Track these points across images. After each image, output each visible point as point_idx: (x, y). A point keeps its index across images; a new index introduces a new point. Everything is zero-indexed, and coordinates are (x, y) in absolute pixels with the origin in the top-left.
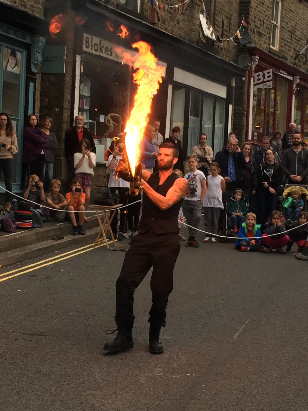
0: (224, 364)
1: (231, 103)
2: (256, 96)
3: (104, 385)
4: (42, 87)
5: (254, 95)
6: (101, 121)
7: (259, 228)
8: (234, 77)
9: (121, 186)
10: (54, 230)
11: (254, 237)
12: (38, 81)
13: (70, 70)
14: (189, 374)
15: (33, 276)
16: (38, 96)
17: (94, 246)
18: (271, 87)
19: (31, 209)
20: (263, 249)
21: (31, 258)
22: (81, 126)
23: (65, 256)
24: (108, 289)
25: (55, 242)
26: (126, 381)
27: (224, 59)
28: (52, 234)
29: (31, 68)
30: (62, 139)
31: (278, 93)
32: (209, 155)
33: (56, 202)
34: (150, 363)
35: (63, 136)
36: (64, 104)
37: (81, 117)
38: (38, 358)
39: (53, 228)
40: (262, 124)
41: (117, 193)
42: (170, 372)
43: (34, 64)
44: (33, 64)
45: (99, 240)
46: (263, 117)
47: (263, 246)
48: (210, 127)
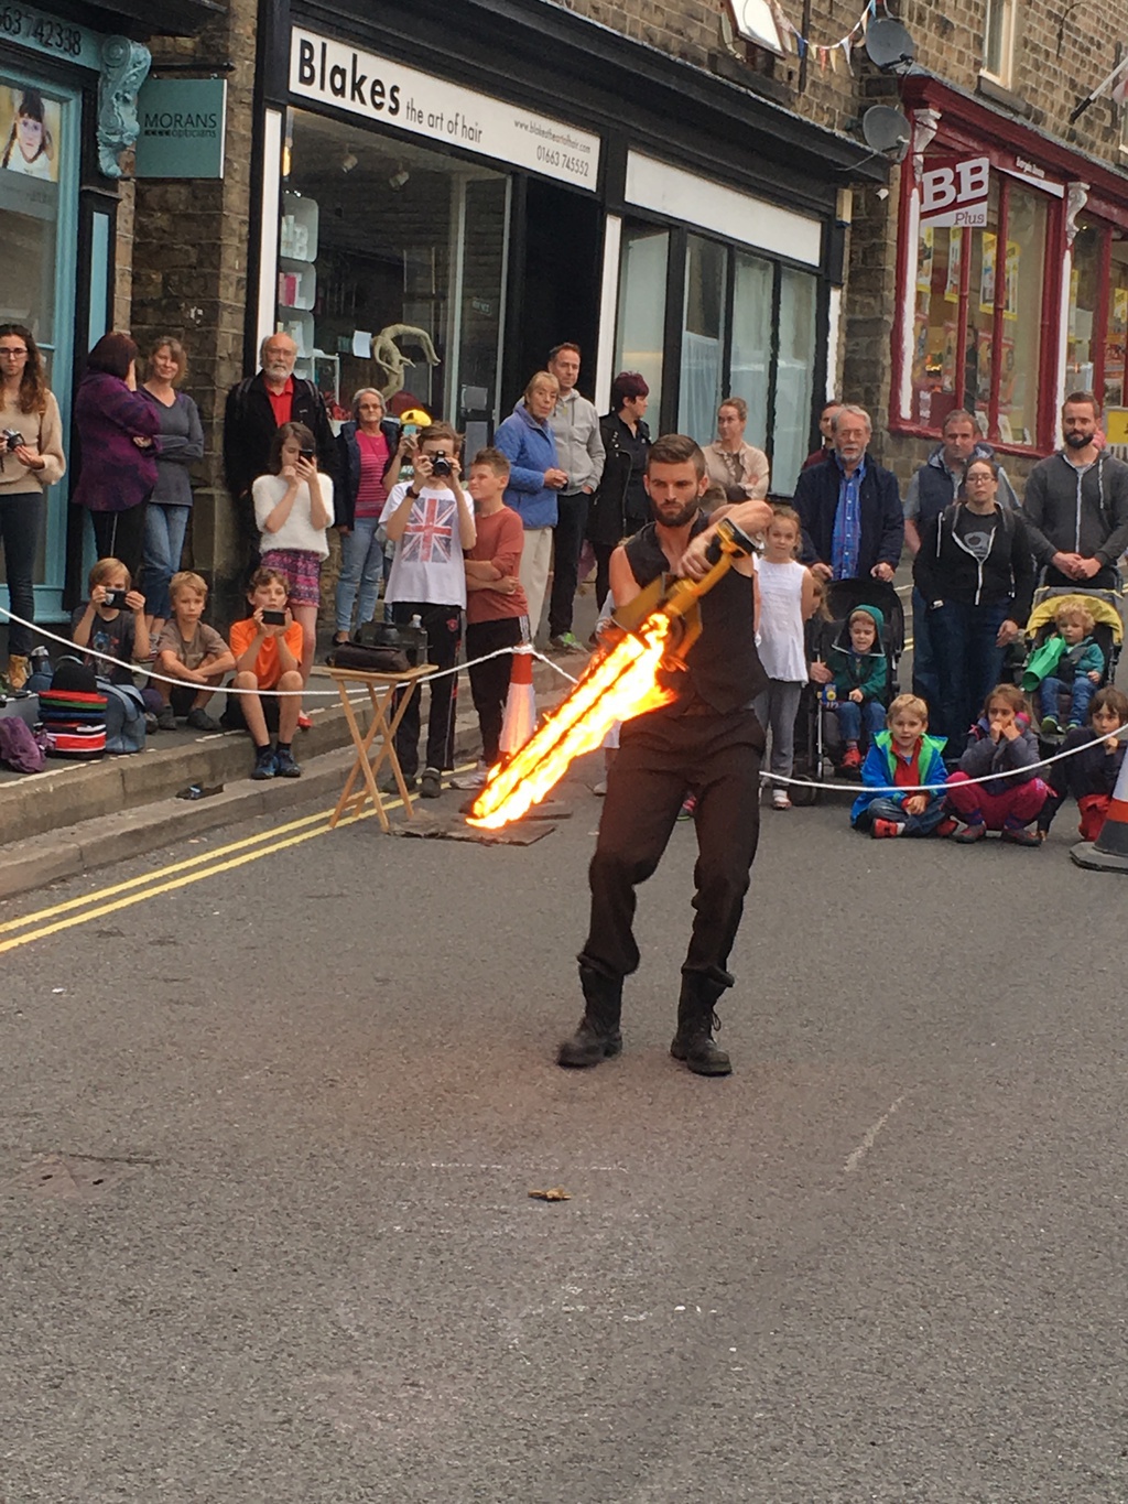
0: (810, 1269)
1: (839, 285)
2: (929, 257)
3: (370, 1350)
4: (139, 229)
5: (923, 253)
6: (356, 353)
7: (940, 750)
8: (846, 187)
9: (434, 600)
10: (189, 759)
11: (919, 784)
12: (126, 207)
13: (243, 164)
14: (682, 1308)
15: (109, 934)
16: (124, 264)
17: (332, 820)
18: (984, 224)
19: (99, 685)
20: (955, 829)
21: (102, 866)
22: (284, 374)
23: (226, 858)
24: (385, 981)
25: (188, 807)
26: (449, 1336)
27: (812, 122)
28: (179, 774)
29: (97, 159)
30: (215, 421)
31: (1009, 245)
32: (754, 478)
33: (193, 656)
34: (536, 1266)
35: (219, 411)
36: (222, 291)
37: (284, 342)
38: (126, 1249)
39: (183, 755)
40: (951, 360)
41: (418, 625)
42: (611, 1300)
43: (109, 144)
44: (105, 144)
45: (350, 798)
46: (953, 335)
47: (953, 818)
48: (760, 372)
